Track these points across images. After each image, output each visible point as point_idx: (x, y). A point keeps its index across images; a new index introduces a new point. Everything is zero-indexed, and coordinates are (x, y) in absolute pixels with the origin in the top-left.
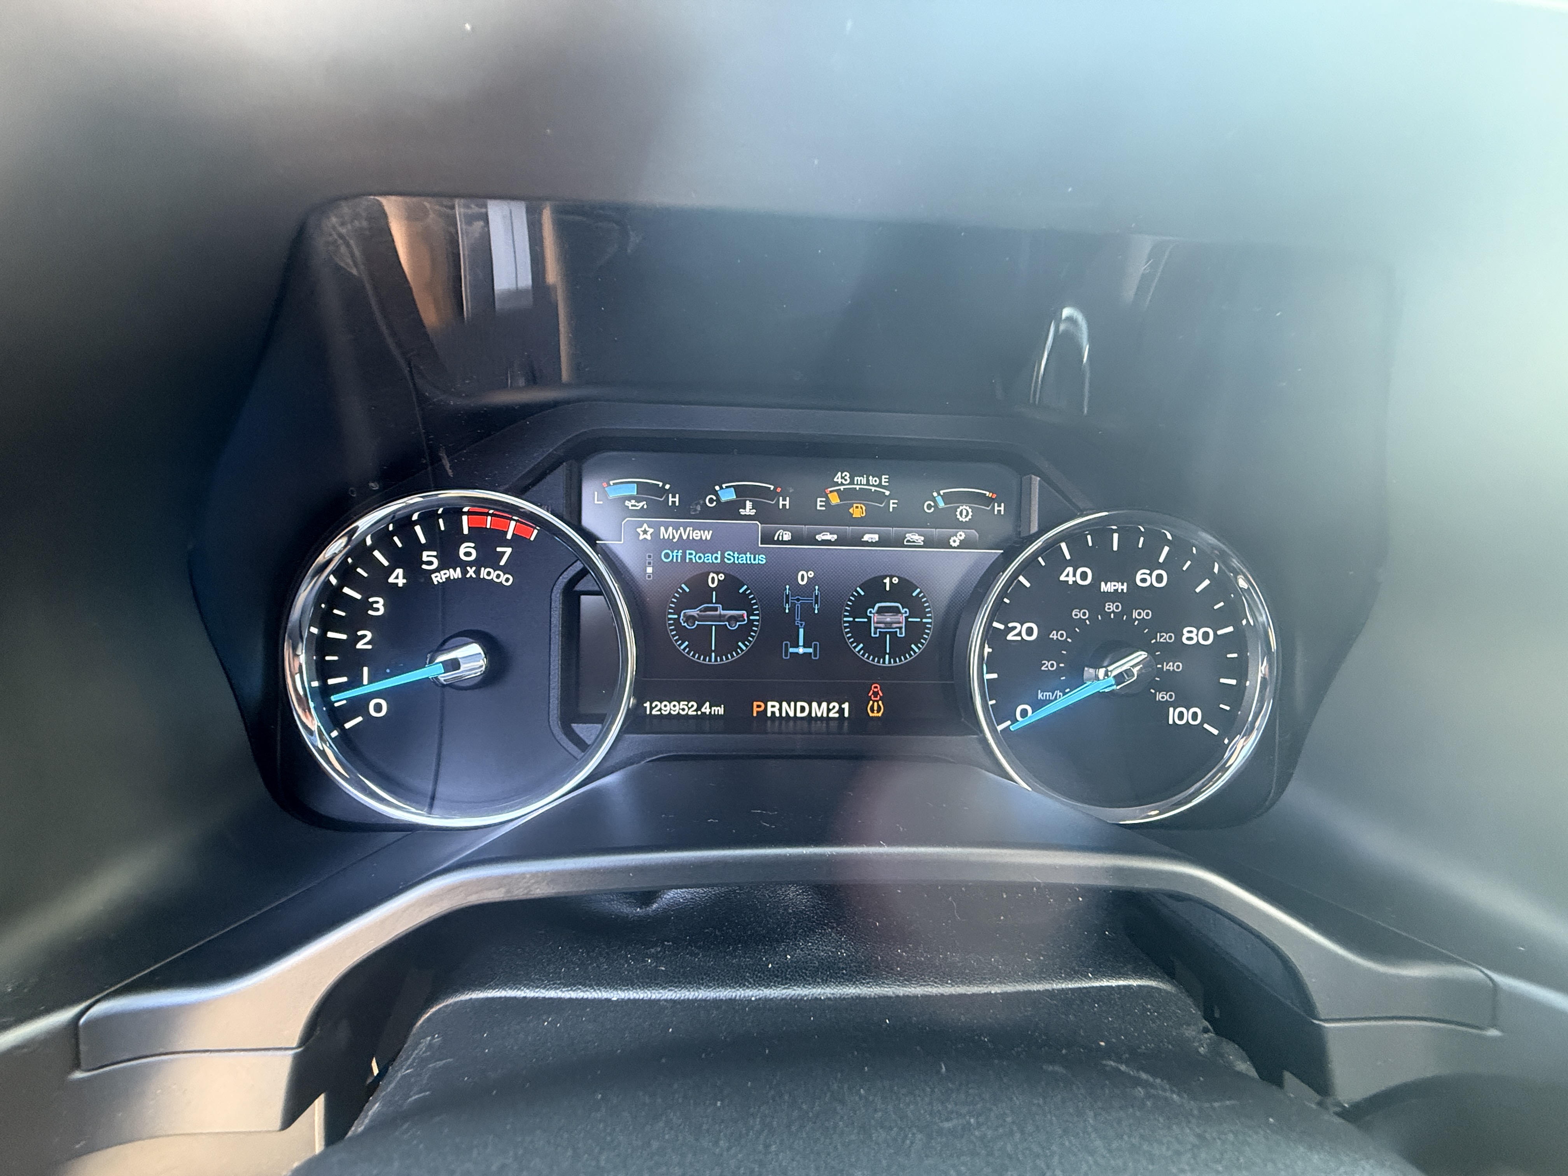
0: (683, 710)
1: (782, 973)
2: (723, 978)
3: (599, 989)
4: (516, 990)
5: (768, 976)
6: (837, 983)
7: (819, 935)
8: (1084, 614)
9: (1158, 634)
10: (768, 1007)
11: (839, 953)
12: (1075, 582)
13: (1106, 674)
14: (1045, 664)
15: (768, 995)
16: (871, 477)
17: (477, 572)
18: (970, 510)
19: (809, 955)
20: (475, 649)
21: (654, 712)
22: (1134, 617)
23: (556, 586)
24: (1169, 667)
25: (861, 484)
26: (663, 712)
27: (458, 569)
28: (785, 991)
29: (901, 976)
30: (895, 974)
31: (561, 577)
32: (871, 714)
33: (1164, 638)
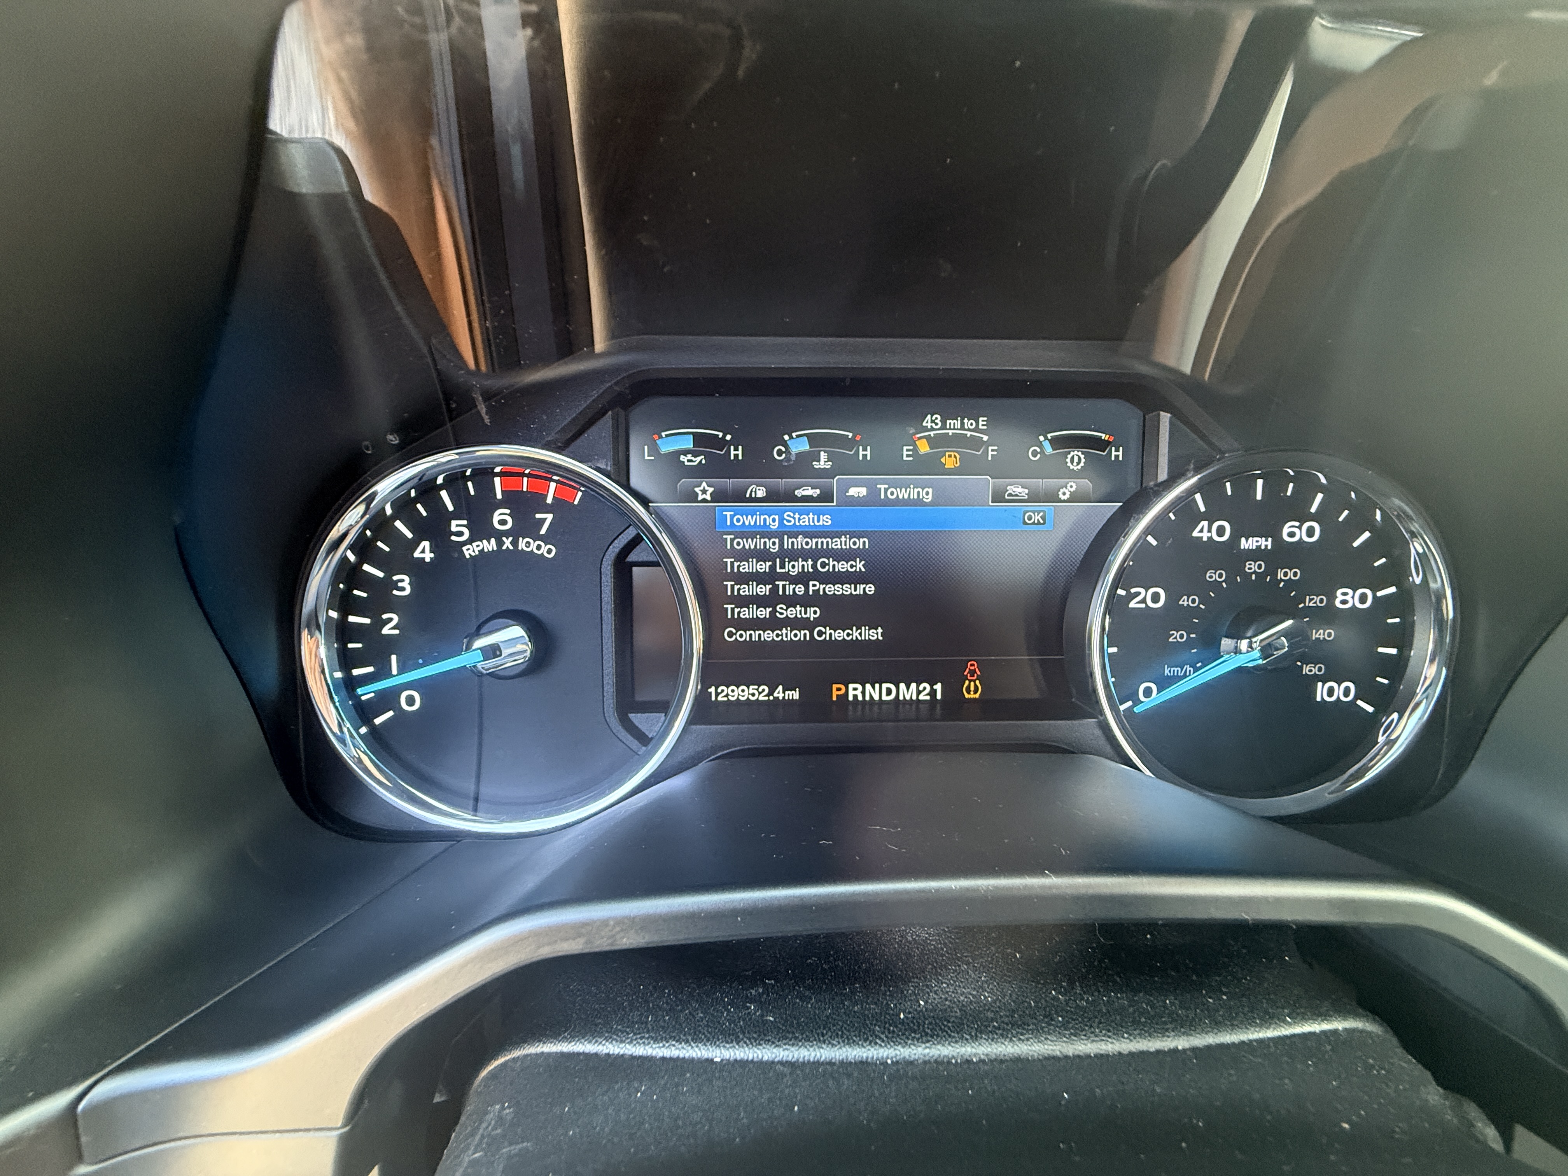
0: (753, 695)
1: (918, 1026)
2: (848, 1034)
3: (697, 1046)
4: (596, 1045)
5: (903, 1031)
6: (990, 1040)
7: (953, 973)
8: (1220, 576)
9: (1308, 597)
10: (910, 1073)
11: (982, 997)
12: (1210, 538)
13: (1250, 646)
14: (1173, 634)
15: (907, 1057)
16: (966, 419)
17: (515, 543)
18: (1082, 456)
19: (946, 999)
20: (517, 631)
21: (720, 698)
22: (1279, 578)
23: (607, 557)
24: (1318, 634)
25: (954, 429)
26: (730, 697)
27: (493, 541)
28: (927, 1051)
29: (1066, 1030)
30: (1057, 1027)
31: (611, 547)
32: (967, 696)
33: (1314, 601)
